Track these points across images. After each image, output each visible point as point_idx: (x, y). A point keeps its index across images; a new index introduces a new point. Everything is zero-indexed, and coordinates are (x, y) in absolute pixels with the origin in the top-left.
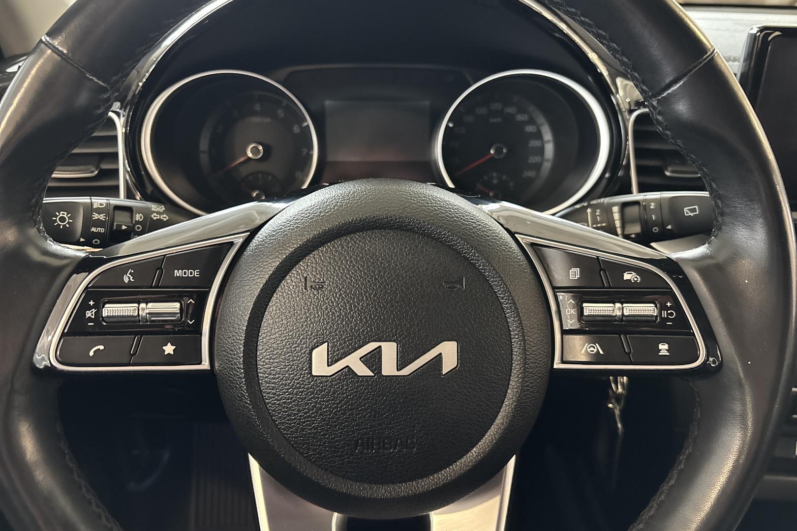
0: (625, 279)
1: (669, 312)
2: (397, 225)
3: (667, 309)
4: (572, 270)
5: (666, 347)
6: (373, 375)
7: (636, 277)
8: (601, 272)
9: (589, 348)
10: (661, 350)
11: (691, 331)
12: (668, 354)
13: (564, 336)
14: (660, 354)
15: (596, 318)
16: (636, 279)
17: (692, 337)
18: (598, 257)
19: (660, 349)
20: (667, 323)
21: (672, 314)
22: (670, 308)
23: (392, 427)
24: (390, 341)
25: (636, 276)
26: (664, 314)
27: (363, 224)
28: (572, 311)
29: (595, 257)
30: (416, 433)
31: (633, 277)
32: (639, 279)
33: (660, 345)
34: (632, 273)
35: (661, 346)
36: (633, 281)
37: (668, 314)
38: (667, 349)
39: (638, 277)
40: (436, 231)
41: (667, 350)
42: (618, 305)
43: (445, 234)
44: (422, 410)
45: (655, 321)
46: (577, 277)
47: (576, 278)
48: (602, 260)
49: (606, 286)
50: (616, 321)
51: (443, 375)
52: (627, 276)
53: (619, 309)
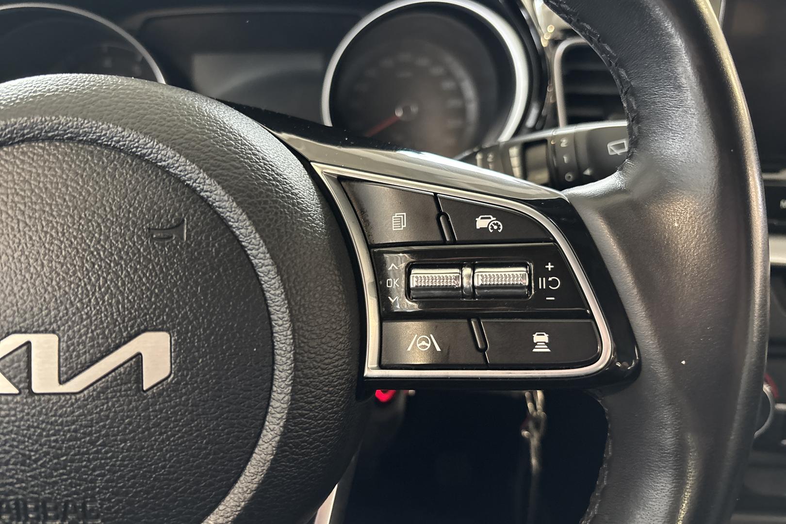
0: (478, 227)
1: (550, 279)
2: (71, 133)
3: (548, 274)
4: (396, 216)
5: (545, 338)
6: (16, 391)
7: (497, 224)
8: (441, 218)
9: (420, 342)
10: (536, 344)
11: (588, 311)
12: (548, 350)
13: (384, 323)
14: (534, 350)
15: (432, 292)
16: (495, 227)
17: (589, 321)
18: (435, 194)
19: (535, 341)
20: (547, 299)
21: (554, 283)
22: (552, 273)
23: (56, 483)
24: (46, 331)
25: (495, 222)
26: (542, 283)
27: (12, 132)
28: (395, 283)
29: (433, 194)
30: (99, 493)
31: (491, 223)
32: (501, 227)
33: (535, 336)
34: (490, 218)
35: (537, 338)
36: (491, 231)
37: (548, 283)
38: (547, 341)
39: (500, 223)
40: (138, 142)
41: (546, 344)
42: (467, 271)
43: (152, 148)
44: (107, 452)
45: (527, 296)
46: (403, 226)
47: (402, 229)
48: (441, 198)
49: (448, 239)
50: (463, 296)
51: (145, 392)
52: (481, 223)
53: (469, 276)
